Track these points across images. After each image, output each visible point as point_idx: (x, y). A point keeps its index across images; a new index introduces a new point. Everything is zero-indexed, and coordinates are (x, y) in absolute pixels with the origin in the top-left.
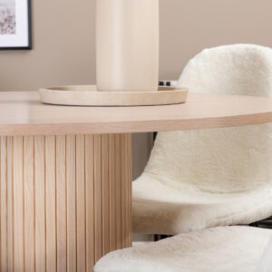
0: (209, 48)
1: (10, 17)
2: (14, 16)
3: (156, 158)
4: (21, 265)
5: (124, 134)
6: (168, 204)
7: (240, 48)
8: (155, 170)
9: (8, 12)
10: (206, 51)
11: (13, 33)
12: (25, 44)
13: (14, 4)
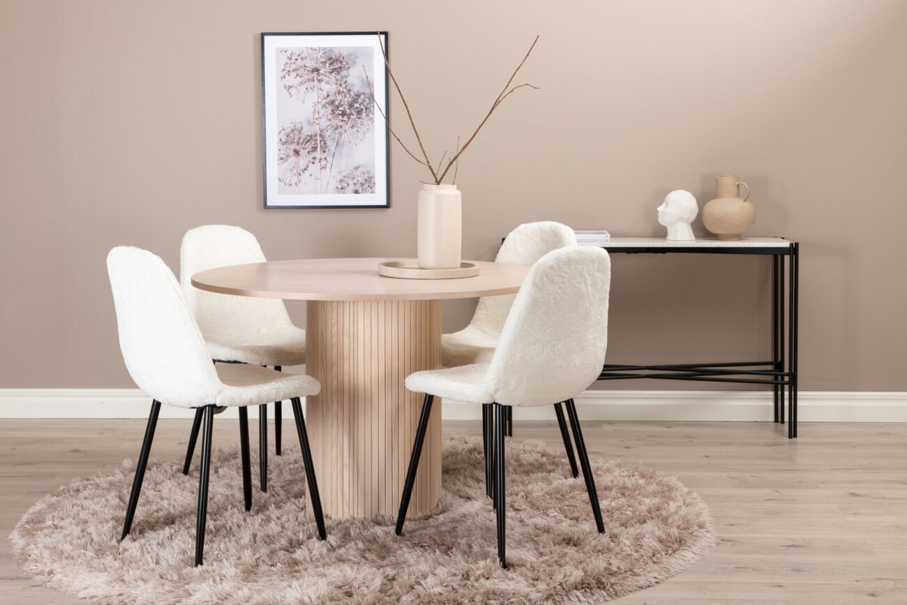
0: (525, 223)
1: (370, 178)
2: (374, 177)
3: (480, 313)
4: (363, 384)
5: (433, 300)
6: (476, 347)
7: (548, 225)
8: (478, 323)
9: (369, 173)
10: (522, 226)
11: (372, 192)
12: (384, 203)
13: (374, 166)
